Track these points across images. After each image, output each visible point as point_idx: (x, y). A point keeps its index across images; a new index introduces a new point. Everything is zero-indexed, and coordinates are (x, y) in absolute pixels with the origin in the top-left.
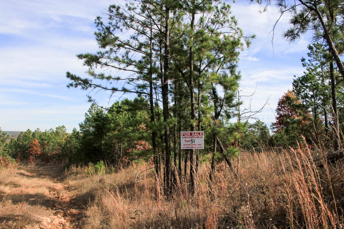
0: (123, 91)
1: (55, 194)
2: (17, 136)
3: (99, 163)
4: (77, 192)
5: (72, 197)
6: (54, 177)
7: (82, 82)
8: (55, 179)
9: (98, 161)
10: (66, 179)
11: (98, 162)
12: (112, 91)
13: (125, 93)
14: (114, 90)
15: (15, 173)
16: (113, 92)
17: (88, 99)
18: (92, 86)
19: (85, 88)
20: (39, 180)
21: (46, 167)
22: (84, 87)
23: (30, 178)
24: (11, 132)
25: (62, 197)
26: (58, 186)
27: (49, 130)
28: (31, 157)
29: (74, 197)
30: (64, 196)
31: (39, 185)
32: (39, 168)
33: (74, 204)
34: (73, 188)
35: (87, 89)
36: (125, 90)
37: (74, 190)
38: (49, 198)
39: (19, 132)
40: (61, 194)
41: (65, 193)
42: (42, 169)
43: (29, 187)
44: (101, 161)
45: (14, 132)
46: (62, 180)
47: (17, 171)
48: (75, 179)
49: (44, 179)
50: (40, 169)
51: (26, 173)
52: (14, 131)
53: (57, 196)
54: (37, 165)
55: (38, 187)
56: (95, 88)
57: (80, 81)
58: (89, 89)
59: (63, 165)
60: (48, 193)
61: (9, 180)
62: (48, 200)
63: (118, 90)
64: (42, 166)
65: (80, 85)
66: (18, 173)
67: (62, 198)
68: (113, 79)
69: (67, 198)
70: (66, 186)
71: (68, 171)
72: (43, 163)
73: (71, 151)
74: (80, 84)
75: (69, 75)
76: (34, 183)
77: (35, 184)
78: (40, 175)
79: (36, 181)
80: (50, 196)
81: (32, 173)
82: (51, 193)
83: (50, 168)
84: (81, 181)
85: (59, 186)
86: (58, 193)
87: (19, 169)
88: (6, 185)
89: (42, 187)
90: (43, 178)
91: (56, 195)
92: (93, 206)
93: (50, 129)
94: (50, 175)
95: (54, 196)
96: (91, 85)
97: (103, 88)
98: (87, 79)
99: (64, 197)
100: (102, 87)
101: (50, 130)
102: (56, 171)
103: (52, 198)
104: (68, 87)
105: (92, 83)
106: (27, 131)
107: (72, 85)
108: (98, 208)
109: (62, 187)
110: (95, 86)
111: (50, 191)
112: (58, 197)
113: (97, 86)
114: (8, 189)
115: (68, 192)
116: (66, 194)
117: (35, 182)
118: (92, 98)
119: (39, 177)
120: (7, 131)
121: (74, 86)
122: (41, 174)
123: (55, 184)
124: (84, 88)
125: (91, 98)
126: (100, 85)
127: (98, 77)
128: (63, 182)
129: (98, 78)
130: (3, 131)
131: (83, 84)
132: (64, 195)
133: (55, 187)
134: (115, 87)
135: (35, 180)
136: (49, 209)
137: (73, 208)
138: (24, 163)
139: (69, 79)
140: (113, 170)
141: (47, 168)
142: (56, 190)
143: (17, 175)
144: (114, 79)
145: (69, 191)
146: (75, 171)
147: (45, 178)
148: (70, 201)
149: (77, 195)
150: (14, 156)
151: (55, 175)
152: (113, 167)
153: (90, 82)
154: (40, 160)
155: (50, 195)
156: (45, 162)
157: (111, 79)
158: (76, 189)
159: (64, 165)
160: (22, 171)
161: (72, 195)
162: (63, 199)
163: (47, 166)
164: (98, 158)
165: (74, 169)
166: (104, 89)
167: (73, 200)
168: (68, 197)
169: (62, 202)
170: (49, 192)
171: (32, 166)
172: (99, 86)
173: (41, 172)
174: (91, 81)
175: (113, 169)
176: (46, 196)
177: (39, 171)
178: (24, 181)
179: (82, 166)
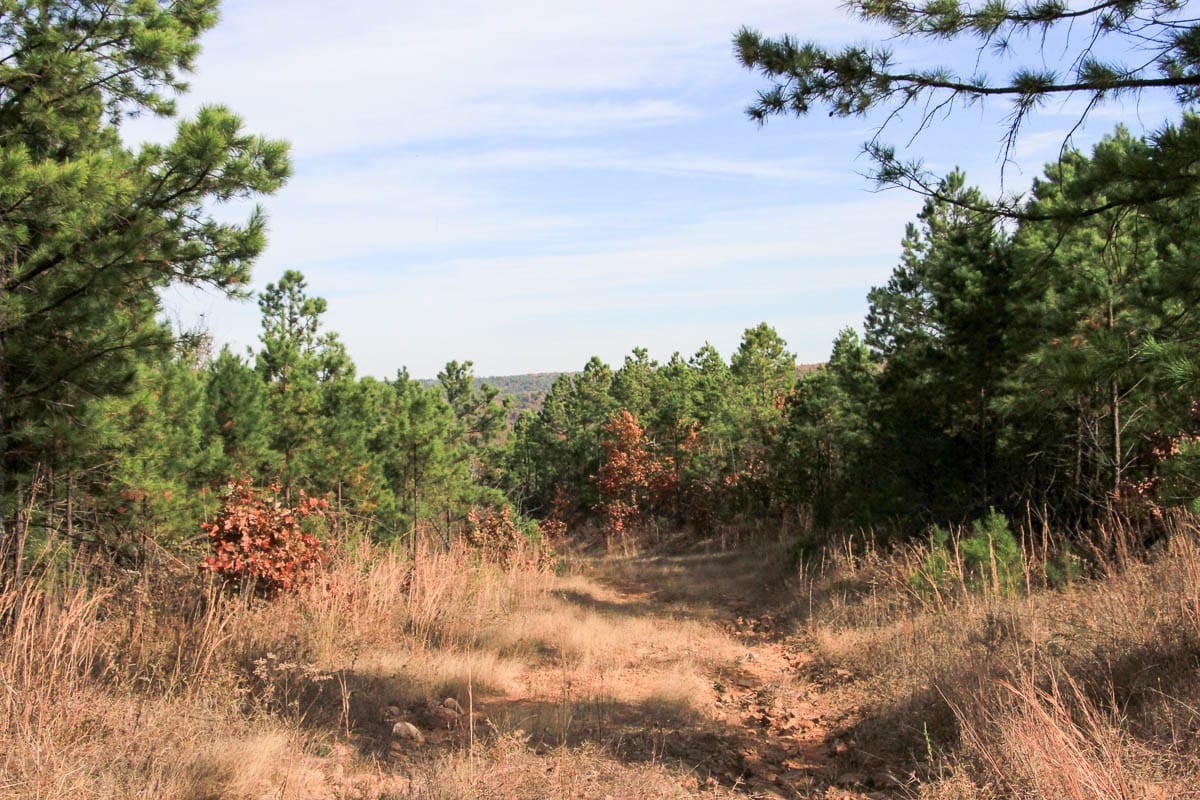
0: (1084, 87)
1: (748, 704)
2: (542, 398)
3: (986, 527)
4: (866, 694)
5: (838, 721)
6: (743, 611)
7: (830, 76)
8: (745, 624)
9: (976, 518)
10: (804, 623)
11: (977, 524)
12: (1016, 96)
13: (1099, 96)
14: (1031, 87)
15: (542, 591)
16: (1025, 104)
17: (877, 167)
18: (893, 85)
19: (856, 102)
20: (661, 629)
21: (697, 557)
22: (847, 98)
23: (619, 619)
24: (510, 381)
25: (785, 718)
26: (761, 660)
27: (695, 358)
28: (617, 507)
29: (849, 722)
30: (792, 716)
31: (660, 656)
32: (659, 563)
33: (849, 762)
34: (840, 672)
35: (868, 109)
36: (1099, 80)
37: (850, 680)
38: (718, 722)
39: (548, 376)
40: (779, 703)
41: (800, 699)
42: (677, 569)
43: (614, 665)
44: (994, 515)
45: (526, 382)
46: (779, 629)
47: (551, 581)
48: (852, 622)
49: (687, 624)
50: (665, 570)
51: (599, 593)
52: (525, 373)
53: (757, 716)
54: (648, 545)
55: (656, 663)
56: (911, 94)
57: (819, 72)
58: (881, 107)
59: (785, 540)
60: (711, 700)
61: (518, 628)
62: (710, 738)
63: (1057, 83)
64: (679, 553)
65: (824, 91)
66: (557, 594)
67: (786, 727)
68: (1017, 18)
69: (811, 724)
70: (805, 658)
71: (814, 574)
72: (681, 534)
73: (823, 464)
74: (822, 86)
75: (751, 49)
76: (636, 645)
77: (642, 651)
78: (665, 601)
79: (642, 633)
80: (723, 715)
81: (627, 592)
82: (726, 697)
83: (716, 561)
84: (885, 634)
85: (768, 661)
86: (763, 698)
87: (562, 569)
88: (503, 654)
89: (676, 667)
90: (680, 616)
91: (753, 712)
92: (948, 774)
93: (699, 350)
94: (718, 601)
95: (743, 715)
96: (884, 83)
97: (960, 88)
98: (859, 49)
99: (792, 722)
100: (955, 82)
101: (698, 355)
102: (751, 576)
103: (729, 728)
104: (757, 114)
105: (893, 72)
106: (587, 368)
107: (775, 102)
108: (980, 786)
109: (785, 664)
110: (914, 86)
111: (719, 688)
112: (765, 723)
113: (923, 82)
114: (516, 674)
115: (815, 697)
116: (805, 705)
117: (643, 638)
118: (902, 158)
119: (661, 615)
120: (492, 378)
121: (788, 105)
122: (670, 598)
123: (743, 650)
124: (847, 106)
125: (896, 157)
126: (939, 74)
127: (927, 26)
128: (788, 638)
129: (921, 30)
130: (479, 380)
131: (838, 85)
132: (794, 712)
133: (746, 666)
134: (1036, 68)
135: (640, 629)
136: (712, 785)
137: (841, 786)
138: (582, 538)
139: (757, 70)
140: (1068, 569)
141: (704, 562)
142: (749, 684)
143: (554, 603)
144: (1026, 18)
145: (822, 690)
146: (851, 574)
147: (693, 617)
148: (829, 741)
149: (862, 712)
150: (535, 506)
151: (743, 599)
152: (1072, 552)
153: (877, 68)
154: (663, 519)
155: (717, 707)
156: (689, 530)
157: (1007, 23)
158: (859, 674)
159: (793, 541)
160: (578, 583)
161: (833, 711)
162: (791, 734)
163: (700, 550)
164: (979, 496)
165: (845, 564)
166: (969, 95)
167: (844, 736)
168: (816, 721)
169: (786, 746)
170: (716, 693)
171: (626, 553)
172: (937, 79)
173: (672, 584)
174: (885, 59)
175: (1071, 558)
176: (696, 716)
177: (661, 577)
178: (591, 634)
179: (883, 546)
